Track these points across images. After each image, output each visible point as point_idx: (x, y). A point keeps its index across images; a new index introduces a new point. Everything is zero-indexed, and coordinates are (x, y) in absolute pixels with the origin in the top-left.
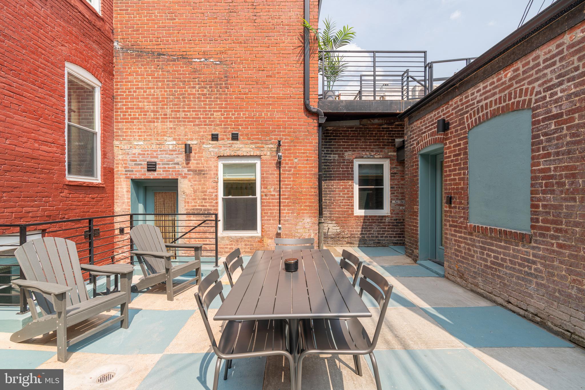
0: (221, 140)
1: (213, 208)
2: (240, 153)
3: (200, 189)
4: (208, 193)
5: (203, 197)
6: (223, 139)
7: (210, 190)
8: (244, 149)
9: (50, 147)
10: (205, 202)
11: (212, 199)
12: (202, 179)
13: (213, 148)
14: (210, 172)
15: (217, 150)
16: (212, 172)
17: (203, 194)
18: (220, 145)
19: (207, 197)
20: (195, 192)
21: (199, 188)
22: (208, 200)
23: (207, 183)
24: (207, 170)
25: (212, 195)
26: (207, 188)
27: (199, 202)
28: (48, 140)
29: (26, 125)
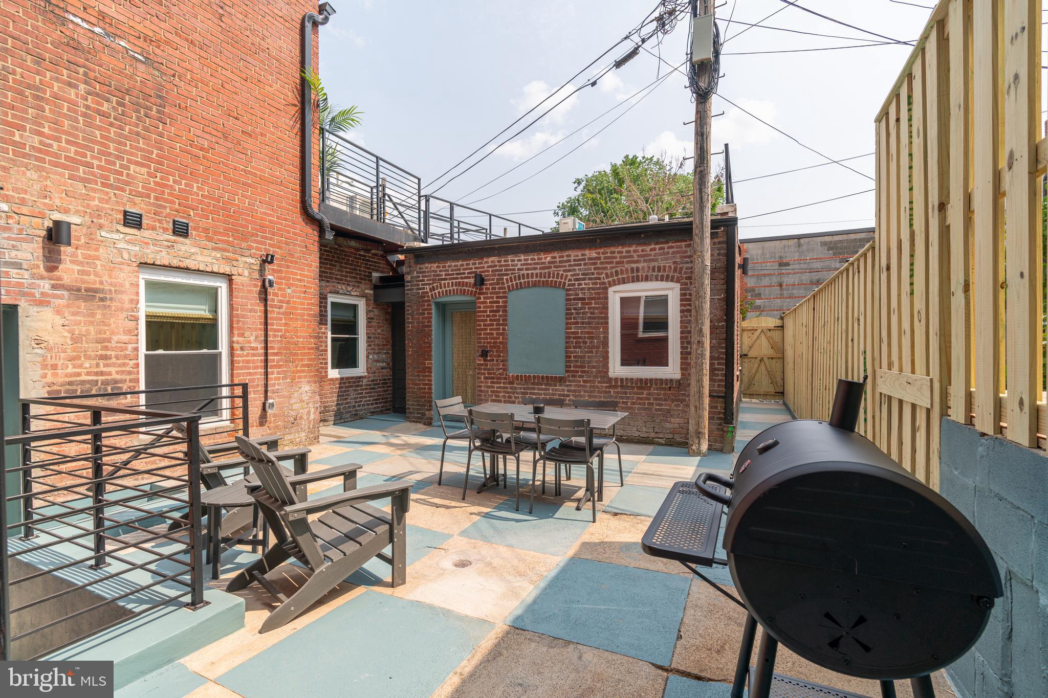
0: (147, 229)
1: (128, 377)
2: (192, 264)
3: (93, 333)
4: (113, 344)
5: (100, 352)
6: (153, 228)
7: (118, 337)
8: (200, 258)
10: (106, 365)
11: (126, 357)
12: (99, 311)
13: (128, 242)
14: (119, 296)
15: (137, 248)
16: (126, 298)
17: (99, 346)
18: (146, 240)
19: (113, 353)
20: (76, 340)
21: (88, 331)
22: (114, 360)
23: (112, 320)
24: (110, 291)
25: (126, 349)
26: (113, 333)
27: (87, 365)
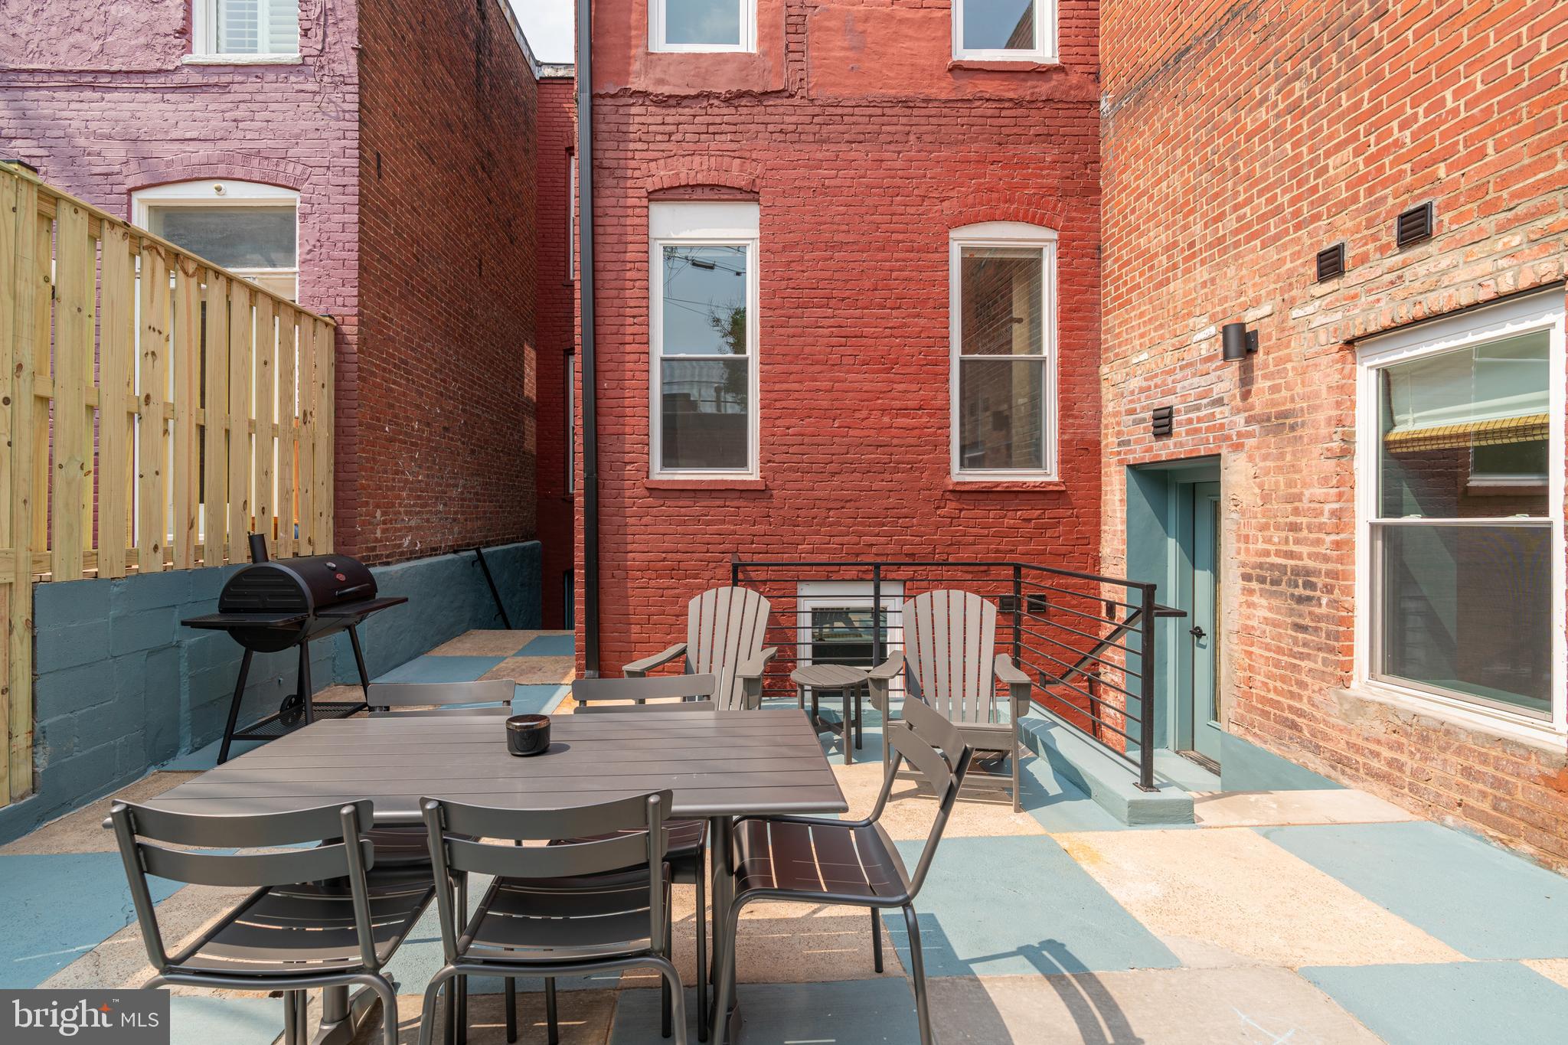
0: (1355, 267)
1: (1324, 567)
2: (1439, 301)
3: (1282, 487)
4: (1305, 504)
5: (1292, 519)
6: (1363, 259)
7: (1312, 490)
8: (1462, 274)
9: (913, 418)
10: (1297, 542)
11: (1321, 528)
12: (1289, 449)
13: (1329, 309)
14: (1313, 416)
15: (1339, 315)
16: (1321, 416)
17: (1289, 507)
18: (1352, 291)
19: (1305, 520)
20: (1266, 499)
21: (1277, 483)
22: (1305, 533)
23: (1304, 461)
24: (1302, 410)
25: (1322, 513)
26: (1305, 485)
27: (1276, 540)
28: (910, 404)
29: (867, 386)
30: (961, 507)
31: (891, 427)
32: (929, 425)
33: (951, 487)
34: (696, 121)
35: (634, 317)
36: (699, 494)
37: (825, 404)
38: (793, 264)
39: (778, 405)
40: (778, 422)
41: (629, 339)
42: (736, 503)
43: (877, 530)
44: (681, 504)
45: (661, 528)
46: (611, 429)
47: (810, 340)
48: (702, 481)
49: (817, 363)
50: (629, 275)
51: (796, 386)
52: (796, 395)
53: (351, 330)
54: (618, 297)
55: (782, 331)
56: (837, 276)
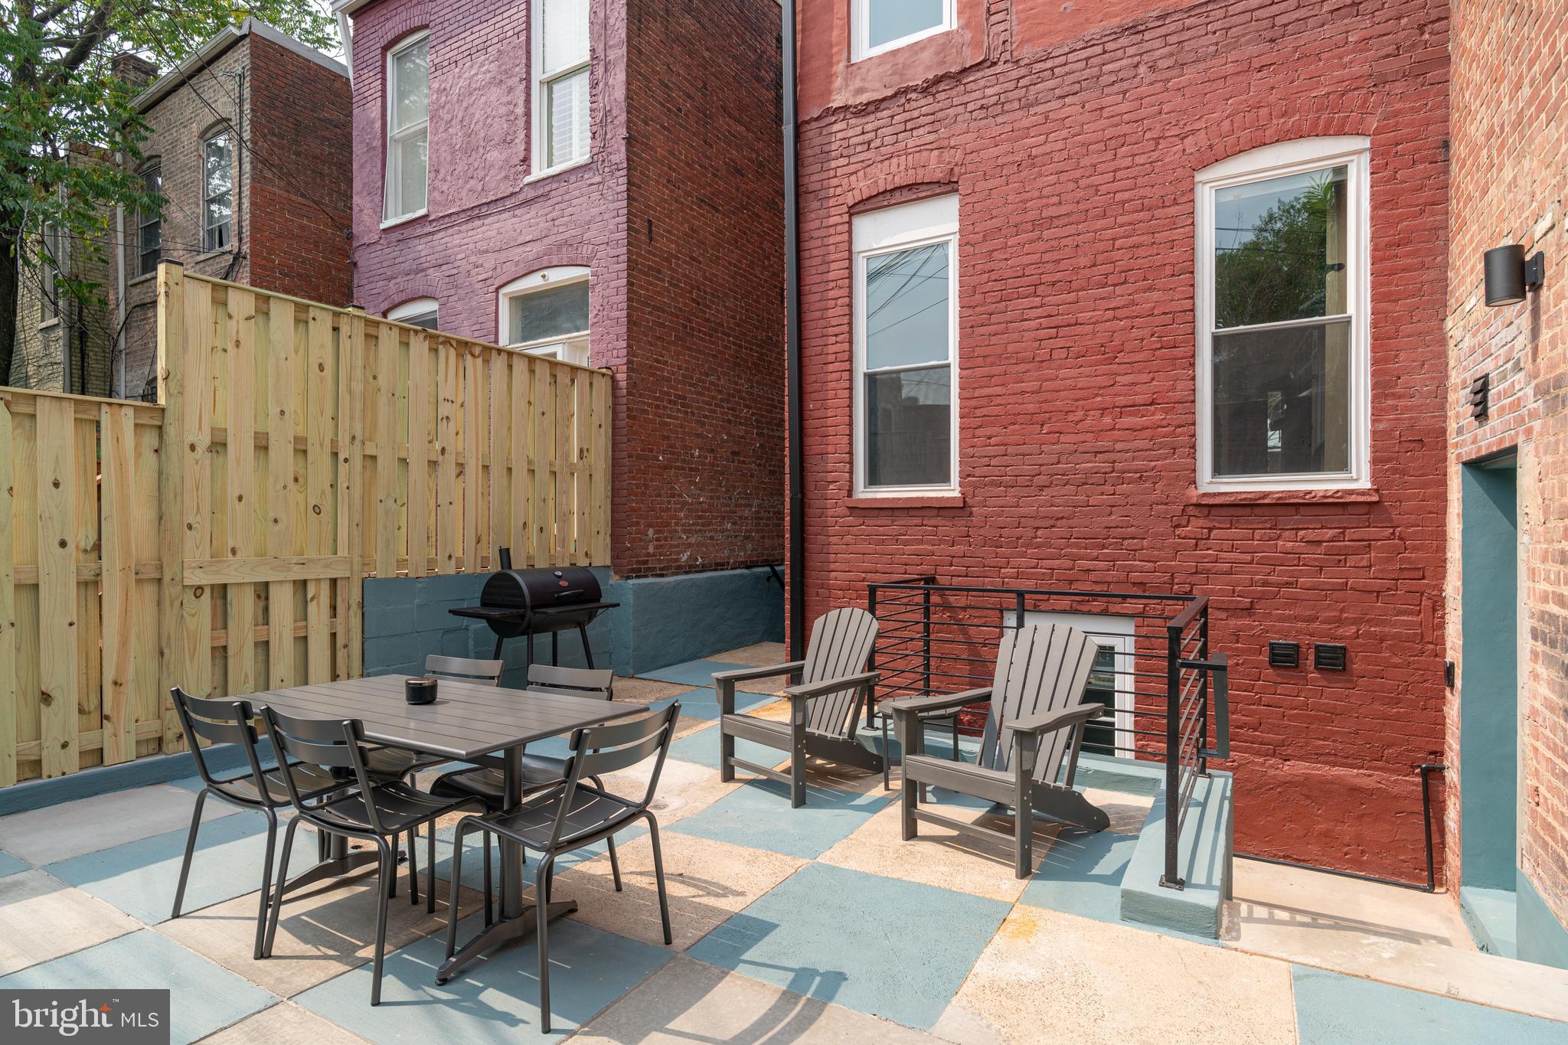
9: (1143, 416)
28: (1139, 399)
29: (1083, 382)
30: (1211, 525)
31: (1113, 429)
32: (1164, 423)
33: (1194, 500)
34: (894, 122)
35: (836, 335)
36: (897, 513)
37: (1031, 408)
38: (995, 254)
39: (978, 412)
40: (979, 432)
41: (831, 358)
42: (933, 522)
43: (1095, 553)
44: (879, 522)
45: (860, 548)
46: (816, 449)
47: (1015, 336)
48: (899, 499)
49: (1023, 361)
50: (831, 294)
51: (999, 390)
52: (999, 400)
53: (621, 377)
54: (822, 318)
55: (983, 330)
56: (1046, 257)
